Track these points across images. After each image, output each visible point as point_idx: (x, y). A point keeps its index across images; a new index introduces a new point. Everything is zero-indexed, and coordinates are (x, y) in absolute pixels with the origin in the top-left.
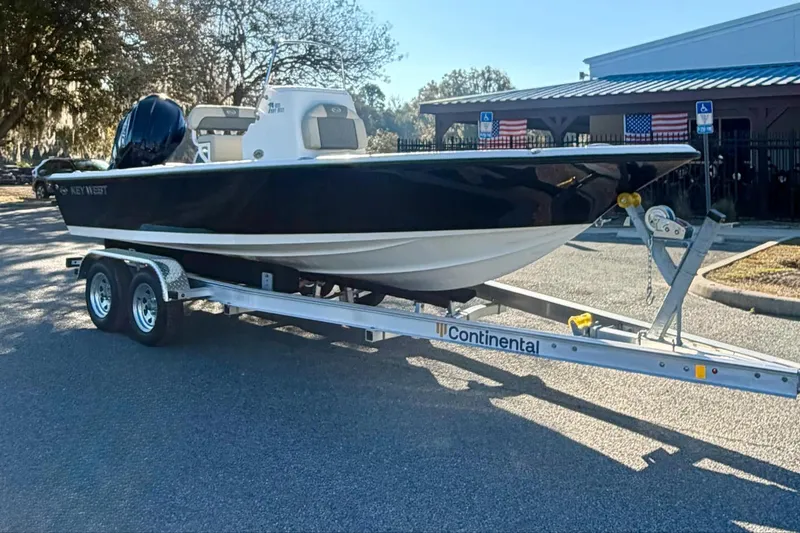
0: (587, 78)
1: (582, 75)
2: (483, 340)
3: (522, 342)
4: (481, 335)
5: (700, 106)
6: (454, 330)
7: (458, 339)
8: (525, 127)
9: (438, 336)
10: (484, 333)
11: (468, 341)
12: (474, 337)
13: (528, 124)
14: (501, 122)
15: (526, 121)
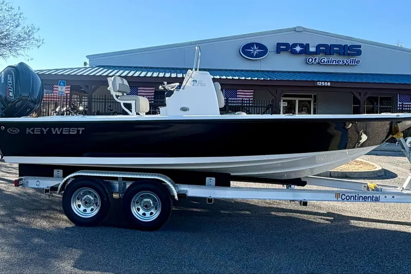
0: (88, 66)
1: (85, 64)
2: (357, 199)
3: (373, 197)
4: (356, 196)
6: (343, 196)
7: (345, 200)
8: (69, 89)
9: (336, 199)
10: (357, 195)
11: (350, 200)
12: (352, 197)
13: (71, 88)
14: (54, 86)
15: (70, 86)
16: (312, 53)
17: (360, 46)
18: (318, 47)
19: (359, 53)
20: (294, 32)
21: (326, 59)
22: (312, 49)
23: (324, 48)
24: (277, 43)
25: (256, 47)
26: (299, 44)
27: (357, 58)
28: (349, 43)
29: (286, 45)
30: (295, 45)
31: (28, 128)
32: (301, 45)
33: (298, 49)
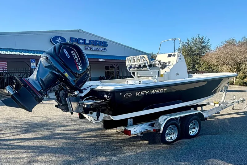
5: (32, 60)
16: (88, 44)
17: (107, 42)
18: (90, 41)
19: (106, 45)
20: (78, 32)
21: (93, 47)
22: (87, 42)
23: (92, 42)
24: (71, 38)
25: (60, 39)
26: (82, 39)
27: (106, 48)
28: (103, 40)
29: (75, 39)
30: (80, 39)
31: (137, 93)
32: (82, 40)
33: (81, 41)
